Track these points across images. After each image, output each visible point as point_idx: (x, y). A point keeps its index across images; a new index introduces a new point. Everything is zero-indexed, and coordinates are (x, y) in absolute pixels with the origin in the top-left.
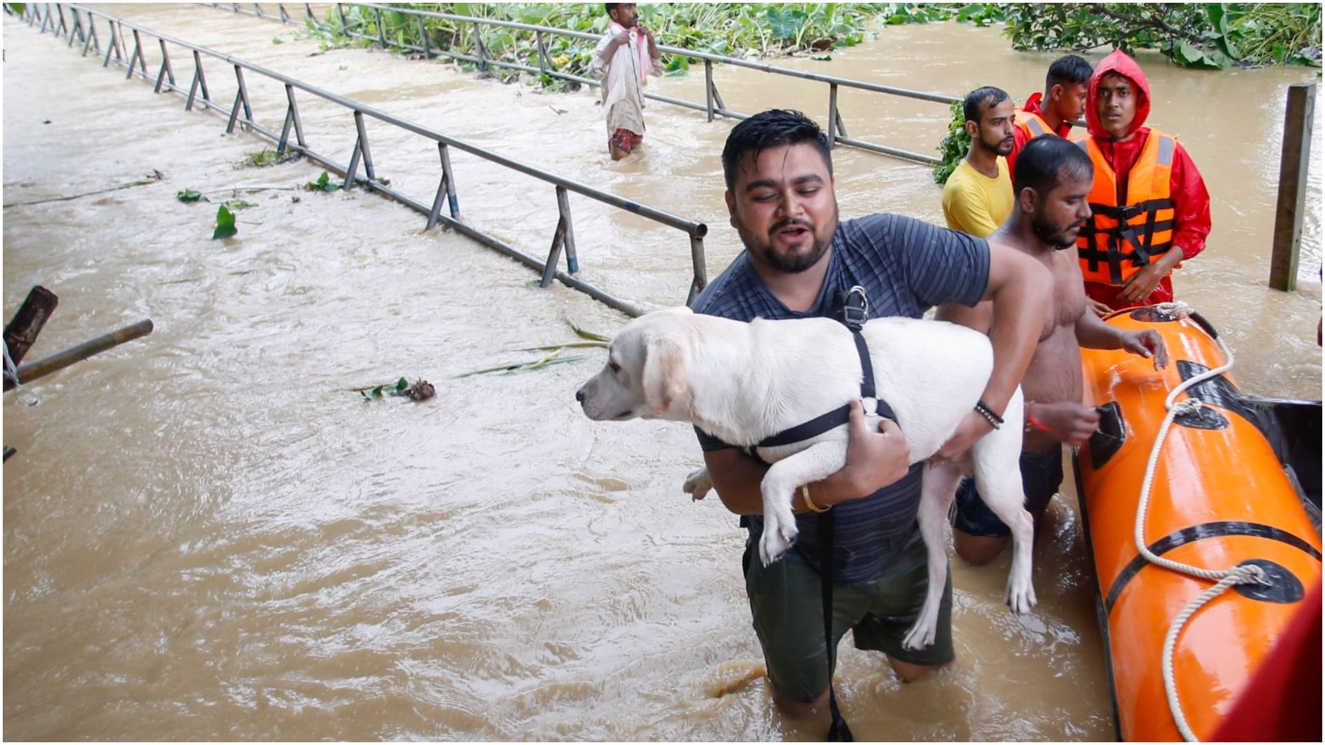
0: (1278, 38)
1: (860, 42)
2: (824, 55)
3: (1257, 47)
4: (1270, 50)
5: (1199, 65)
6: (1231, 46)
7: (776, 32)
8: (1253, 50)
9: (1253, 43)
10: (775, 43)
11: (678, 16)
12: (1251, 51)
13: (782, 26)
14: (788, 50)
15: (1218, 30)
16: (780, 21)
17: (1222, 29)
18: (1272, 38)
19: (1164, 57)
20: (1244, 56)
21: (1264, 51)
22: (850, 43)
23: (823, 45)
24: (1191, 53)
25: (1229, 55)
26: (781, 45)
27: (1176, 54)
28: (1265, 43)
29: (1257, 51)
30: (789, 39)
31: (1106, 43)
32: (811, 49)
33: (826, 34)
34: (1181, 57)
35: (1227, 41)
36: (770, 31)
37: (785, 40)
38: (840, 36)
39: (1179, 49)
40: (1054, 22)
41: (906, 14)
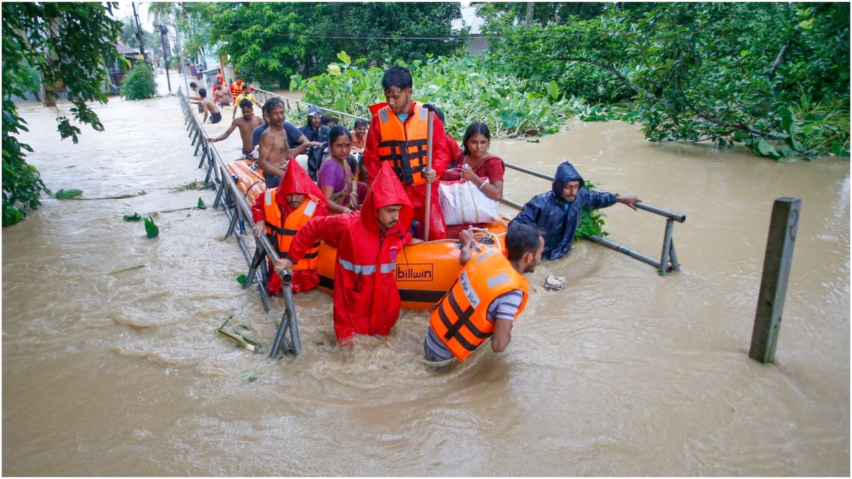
0: (837, 138)
1: (557, 131)
2: (534, 138)
3: (818, 144)
4: (830, 146)
5: (770, 157)
6: (797, 144)
7: (505, 124)
8: (815, 146)
9: (817, 141)
10: (504, 130)
11: (457, 114)
12: (813, 147)
13: (509, 122)
14: (510, 135)
15: (789, 132)
16: (508, 118)
17: (791, 132)
18: (831, 138)
19: (747, 149)
20: (808, 150)
21: (823, 147)
22: (551, 132)
23: (533, 133)
24: (766, 147)
25: (794, 149)
26: (506, 132)
27: (754, 147)
28: (825, 141)
29: (818, 146)
30: (512, 128)
31: (709, 139)
32: (524, 135)
33: (537, 126)
34: (757, 150)
35: (793, 140)
36: (502, 124)
37: (510, 129)
38: (547, 128)
39: (757, 144)
40: (672, 125)
41: (596, 115)
